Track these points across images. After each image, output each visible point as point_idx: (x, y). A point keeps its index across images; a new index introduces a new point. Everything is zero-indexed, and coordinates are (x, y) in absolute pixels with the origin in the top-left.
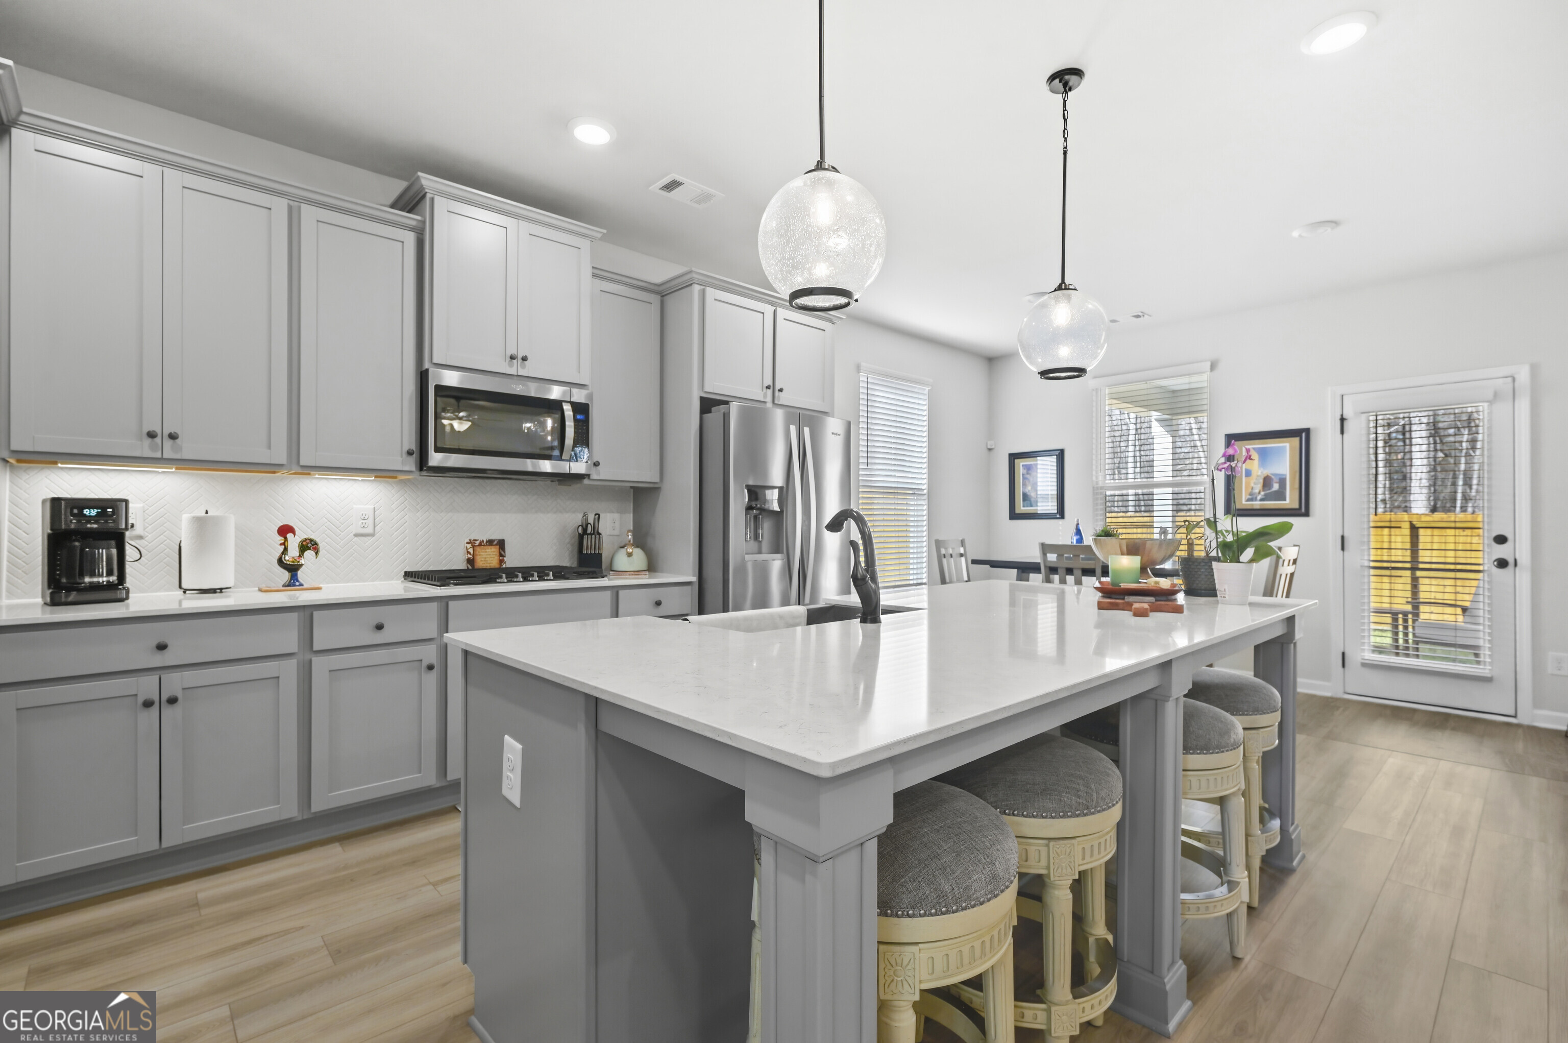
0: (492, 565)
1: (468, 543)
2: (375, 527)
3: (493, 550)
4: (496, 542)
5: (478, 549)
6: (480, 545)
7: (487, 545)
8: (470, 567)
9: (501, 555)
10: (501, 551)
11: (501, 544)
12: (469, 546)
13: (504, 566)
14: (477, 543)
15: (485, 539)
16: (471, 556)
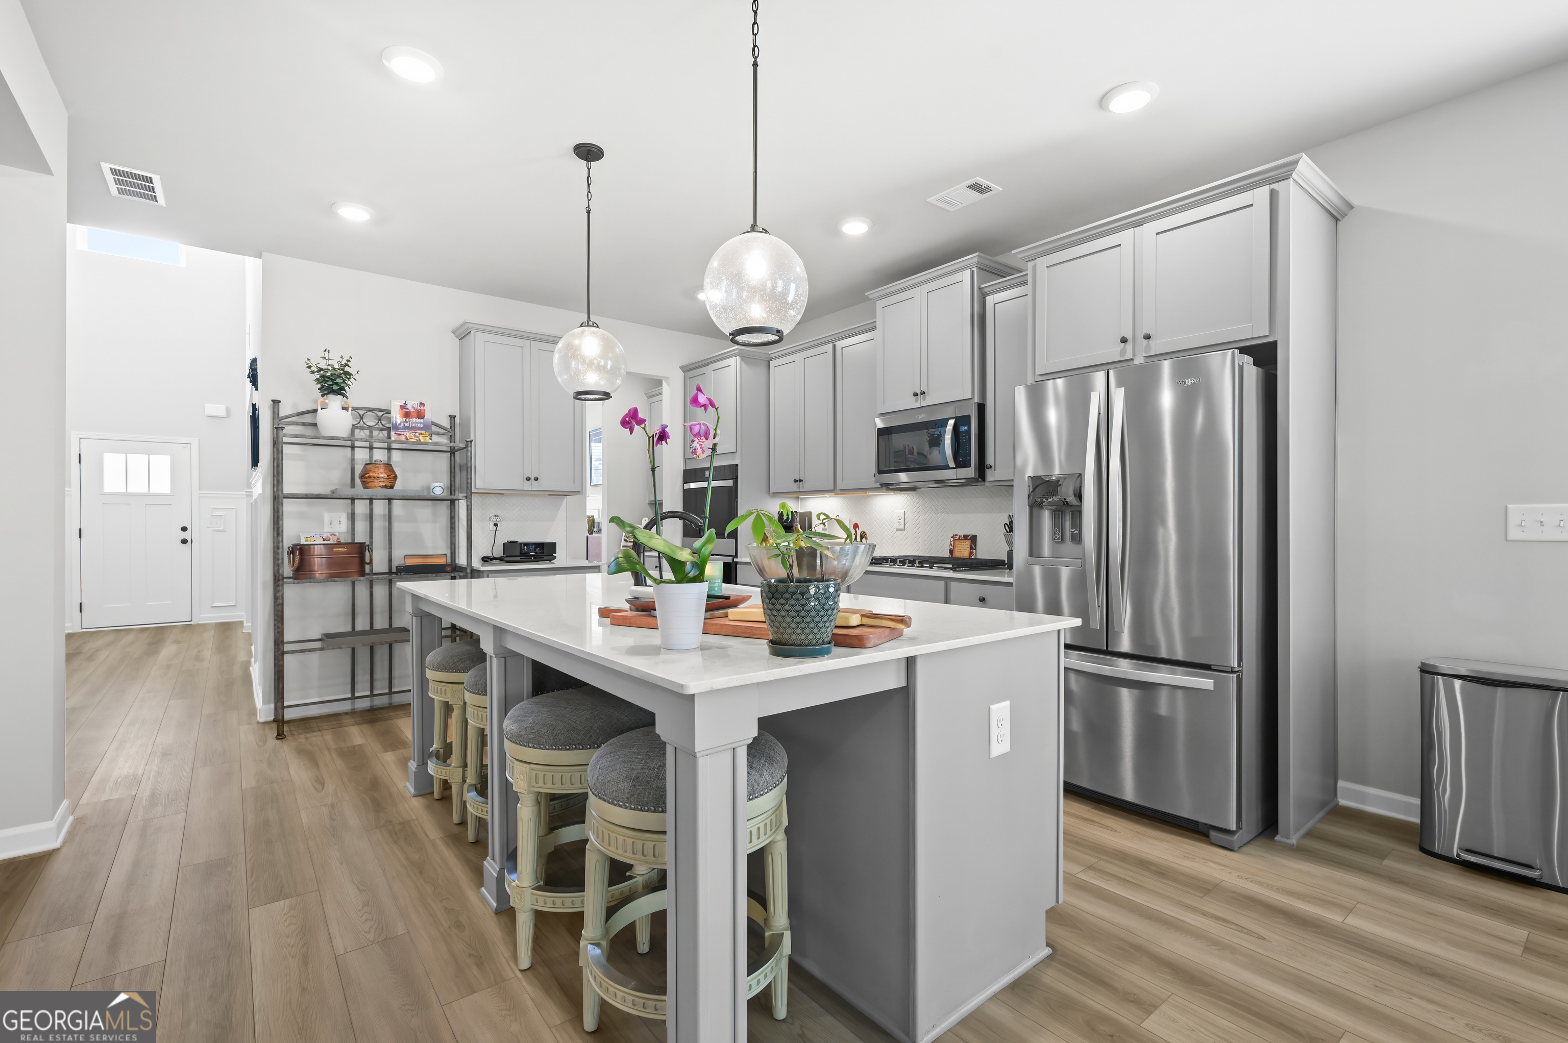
0: (964, 555)
1: (952, 537)
2: (905, 525)
3: (967, 543)
4: (969, 537)
5: (957, 542)
6: (959, 539)
7: (963, 539)
8: (950, 556)
9: (971, 548)
10: (972, 544)
11: (973, 539)
12: (952, 539)
13: (973, 557)
14: (958, 537)
15: (962, 533)
16: (952, 548)
